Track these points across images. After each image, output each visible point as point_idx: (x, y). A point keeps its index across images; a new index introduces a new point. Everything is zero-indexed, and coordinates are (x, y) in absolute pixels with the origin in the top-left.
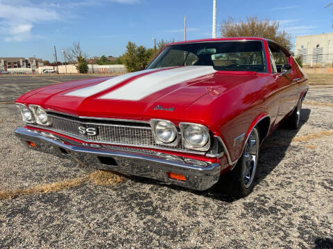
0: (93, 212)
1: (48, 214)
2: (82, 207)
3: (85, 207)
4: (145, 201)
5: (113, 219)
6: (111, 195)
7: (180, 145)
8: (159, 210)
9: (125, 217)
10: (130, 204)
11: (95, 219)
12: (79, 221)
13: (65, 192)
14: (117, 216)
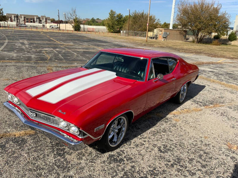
0: (35, 151)
1: (13, 150)
2: (30, 147)
3: (32, 148)
4: (62, 148)
5: (41, 156)
6: (47, 142)
8: (65, 154)
9: (48, 156)
10: (54, 149)
11: (33, 155)
12: (26, 155)
13: (26, 137)
14: (44, 155)
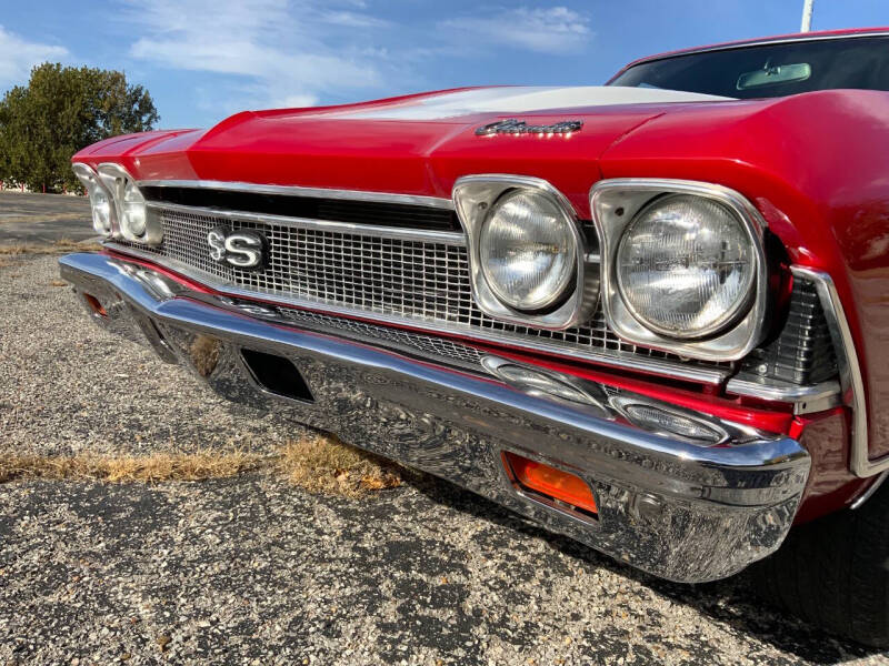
0: (222, 584)
2: (192, 553)
3: (206, 557)
4: (439, 581)
5: (274, 631)
6: (320, 532)
7: (593, 324)
8: (480, 631)
9: (330, 630)
10: (374, 583)
11: (206, 614)
12: (144, 609)
14: (298, 620)
